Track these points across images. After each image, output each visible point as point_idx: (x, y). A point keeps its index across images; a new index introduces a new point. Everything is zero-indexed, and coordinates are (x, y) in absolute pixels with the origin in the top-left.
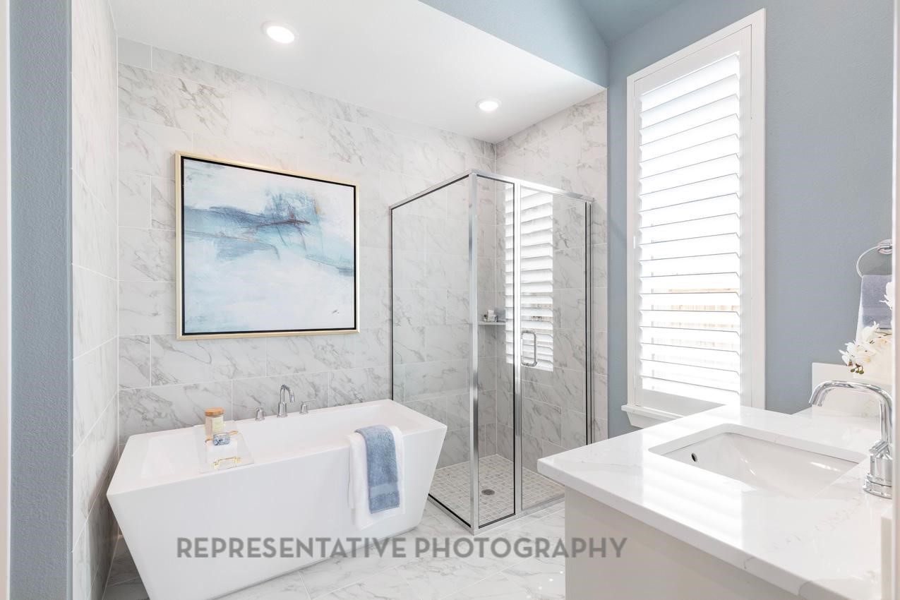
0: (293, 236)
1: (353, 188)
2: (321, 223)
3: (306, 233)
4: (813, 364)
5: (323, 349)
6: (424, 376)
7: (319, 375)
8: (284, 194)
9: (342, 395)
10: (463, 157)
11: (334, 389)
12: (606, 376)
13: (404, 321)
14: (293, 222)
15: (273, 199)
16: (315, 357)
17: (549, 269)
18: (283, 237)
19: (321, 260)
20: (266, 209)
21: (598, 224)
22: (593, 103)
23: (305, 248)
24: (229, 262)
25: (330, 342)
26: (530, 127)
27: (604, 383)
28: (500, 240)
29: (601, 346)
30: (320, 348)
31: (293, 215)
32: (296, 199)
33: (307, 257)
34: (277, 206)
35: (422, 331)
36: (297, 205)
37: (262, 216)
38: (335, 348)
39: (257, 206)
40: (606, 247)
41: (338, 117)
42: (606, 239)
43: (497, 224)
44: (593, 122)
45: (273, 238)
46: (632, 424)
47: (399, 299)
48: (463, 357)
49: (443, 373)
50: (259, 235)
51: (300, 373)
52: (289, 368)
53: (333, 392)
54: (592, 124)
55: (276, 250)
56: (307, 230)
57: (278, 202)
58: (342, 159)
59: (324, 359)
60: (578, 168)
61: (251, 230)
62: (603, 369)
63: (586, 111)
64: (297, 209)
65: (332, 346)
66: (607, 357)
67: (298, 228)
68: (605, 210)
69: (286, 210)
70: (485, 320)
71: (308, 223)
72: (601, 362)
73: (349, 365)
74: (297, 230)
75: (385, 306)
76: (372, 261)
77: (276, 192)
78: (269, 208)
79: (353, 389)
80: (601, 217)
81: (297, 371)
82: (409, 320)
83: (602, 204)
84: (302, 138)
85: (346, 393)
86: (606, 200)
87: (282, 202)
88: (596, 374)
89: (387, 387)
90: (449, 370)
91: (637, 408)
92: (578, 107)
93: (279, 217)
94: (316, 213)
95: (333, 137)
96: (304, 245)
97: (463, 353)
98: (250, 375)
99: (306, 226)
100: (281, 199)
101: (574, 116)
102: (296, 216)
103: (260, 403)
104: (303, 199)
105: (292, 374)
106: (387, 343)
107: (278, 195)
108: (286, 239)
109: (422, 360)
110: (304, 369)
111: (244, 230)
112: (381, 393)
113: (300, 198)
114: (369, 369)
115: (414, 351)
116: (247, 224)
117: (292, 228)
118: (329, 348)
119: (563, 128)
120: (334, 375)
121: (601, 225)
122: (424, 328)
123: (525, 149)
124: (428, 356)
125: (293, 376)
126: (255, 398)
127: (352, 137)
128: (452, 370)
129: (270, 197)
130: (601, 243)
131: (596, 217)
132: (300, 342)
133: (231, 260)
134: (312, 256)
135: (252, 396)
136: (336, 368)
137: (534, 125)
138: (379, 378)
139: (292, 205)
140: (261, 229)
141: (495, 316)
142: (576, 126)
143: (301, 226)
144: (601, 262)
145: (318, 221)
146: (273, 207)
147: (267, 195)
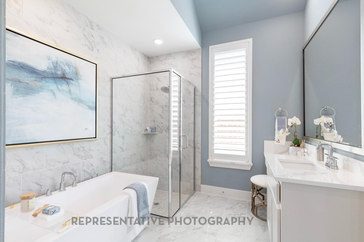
0: (64, 87)
1: (95, 65)
2: (79, 81)
3: (72, 86)
4: (264, 141)
5: (78, 150)
6: (124, 159)
7: (76, 164)
8: (59, 61)
9: (88, 173)
10: (139, 60)
11: (84, 171)
12: (201, 150)
13: (116, 133)
14: (64, 78)
15: (53, 63)
16: (74, 154)
17: (177, 111)
18: (58, 86)
19: (80, 101)
20: (48, 68)
21: (197, 96)
22: (196, 52)
23: (71, 94)
24: (22, 98)
25: (82, 146)
26: (167, 54)
27: (200, 153)
28: (151, 98)
29: (199, 140)
30: (77, 149)
31: (64, 74)
32: (66, 65)
33: (72, 99)
34: (54, 67)
35: (123, 138)
36: (66, 68)
37: (45, 72)
38: (85, 149)
39: (42, 66)
40: (201, 104)
41: (87, 26)
42: (201, 101)
43: (150, 91)
44: (196, 59)
45: (52, 85)
46: (211, 166)
47: (114, 122)
48: (138, 148)
49: (131, 156)
50: (43, 83)
51: (66, 164)
52: (59, 162)
53: (84, 172)
54: (195, 59)
55: (54, 93)
56: (72, 84)
57: (55, 65)
58: (89, 49)
59: (79, 155)
60: (189, 74)
61: (38, 80)
62: (199, 148)
63: (193, 54)
64: (66, 71)
65: (83, 148)
66: (201, 143)
67: (67, 82)
68: (200, 91)
69: (60, 71)
70: (146, 131)
71: (72, 80)
72: (199, 145)
73: (92, 157)
74: (66, 83)
75: (108, 125)
76: (103, 103)
77: (54, 59)
78: (50, 68)
79: (93, 169)
80: (199, 93)
81: (64, 163)
82: (118, 133)
83: (199, 88)
84: (68, 31)
85: (90, 172)
86: (201, 87)
87: (58, 65)
88: (196, 150)
89: (109, 166)
90: (133, 155)
91: (212, 160)
92: (189, 52)
93: (56, 74)
94: (77, 74)
95: (85, 36)
96: (70, 92)
97: (138, 146)
98: (34, 169)
99: (71, 81)
100: (57, 64)
101: (188, 54)
102: (66, 75)
103: (41, 186)
104: (70, 65)
105: (62, 166)
106: (109, 144)
107: (56, 62)
108: (60, 87)
109: (123, 151)
110: (68, 162)
111: (33, 79)
112: (106, 169)
113: (69, 66)
114: (101, 158)
115: (120, 147)
116: (35, 75)
117: (63, 82)
118: (82, 149)
119: (183, 58)
120: (84, 163)
121: (199, 96)
122: (124, 136)
123: (165, 62)
124: (126, 149)
125: (62, 167)
126: (38, 184)
127: (94, 38)
128: (134, 154)
129: (50, 61)
130: (199, 103)
131: (197, 93)
132: (66, 146)
133: (24, 97)
134: (75, 98)
135: (36, 183)
136: (85, 159)
137: (170, 54)
138: (105, 162)
139: (64, 68)
140: (44, 79)
141: (150, 130)
142: (189, 58)
143: (69, 81)
144: (199, 109)
145: (78, 79)
146: (52, 68)
147: (49, 60)
